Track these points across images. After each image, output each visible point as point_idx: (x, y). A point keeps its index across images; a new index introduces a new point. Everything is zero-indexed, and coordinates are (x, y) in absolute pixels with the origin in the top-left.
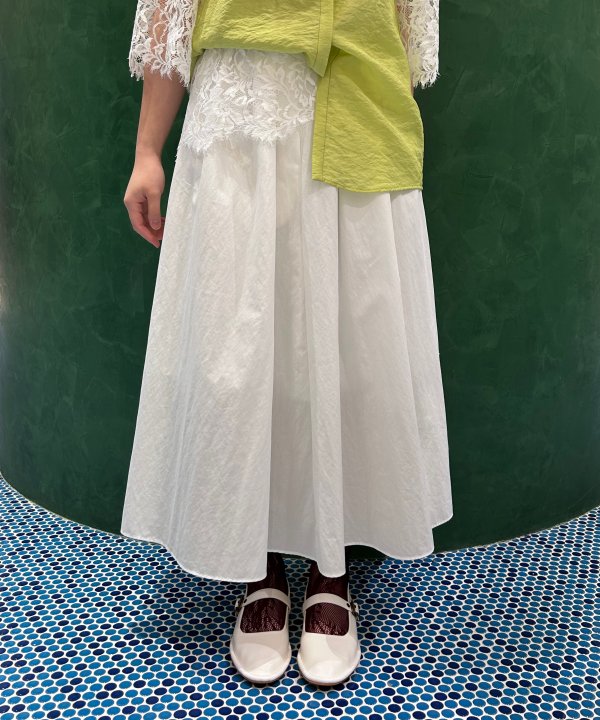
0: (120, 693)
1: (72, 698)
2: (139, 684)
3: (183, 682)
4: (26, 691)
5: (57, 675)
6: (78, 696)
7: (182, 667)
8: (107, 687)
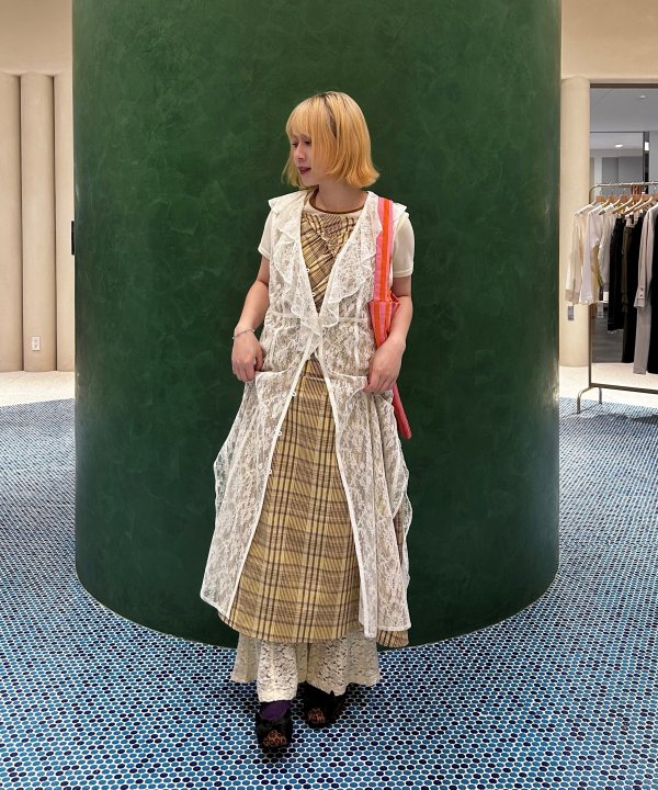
0: (160, 741)
1: (131, 742)
2: (170, 736)
3: (199, 735)
4: (103, 738)
5: (123, 729)
6: (135, 741)
7: (198, 726)
8: (153, 737)
